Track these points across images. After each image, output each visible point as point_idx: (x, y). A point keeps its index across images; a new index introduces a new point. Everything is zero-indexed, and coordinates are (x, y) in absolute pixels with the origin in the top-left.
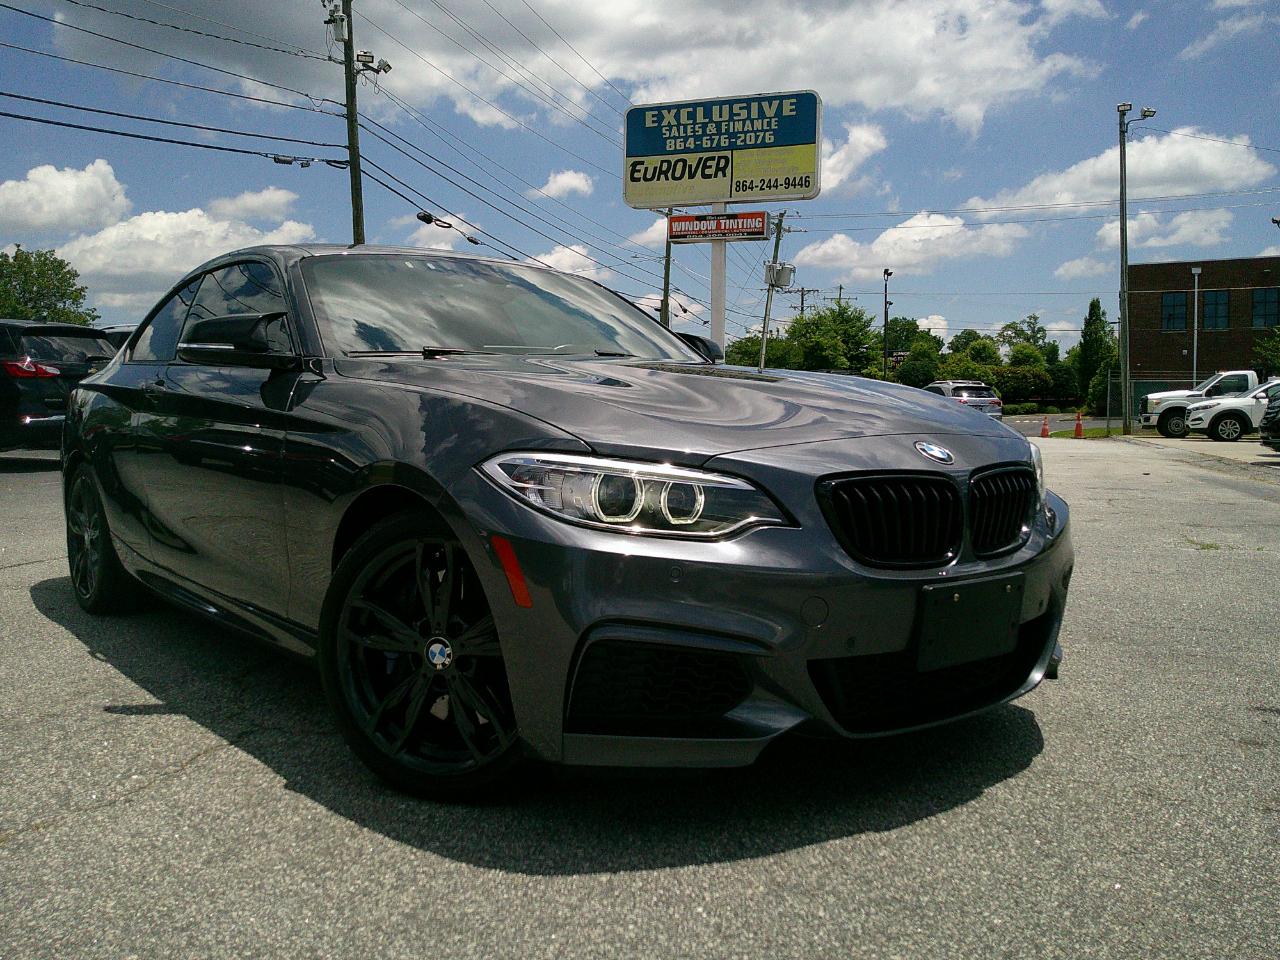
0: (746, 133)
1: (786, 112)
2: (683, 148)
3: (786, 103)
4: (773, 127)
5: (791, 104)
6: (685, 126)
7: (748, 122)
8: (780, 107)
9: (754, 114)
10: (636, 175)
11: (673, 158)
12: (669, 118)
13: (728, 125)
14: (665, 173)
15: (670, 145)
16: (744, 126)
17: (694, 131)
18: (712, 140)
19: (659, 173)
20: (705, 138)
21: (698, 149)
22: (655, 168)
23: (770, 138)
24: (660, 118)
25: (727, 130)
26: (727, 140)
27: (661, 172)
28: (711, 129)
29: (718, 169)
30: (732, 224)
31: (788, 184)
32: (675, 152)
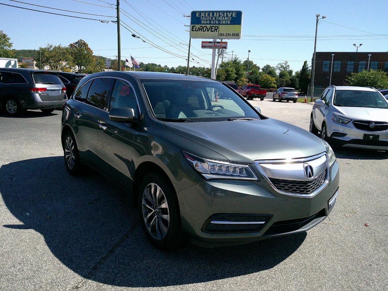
0: (223, 20)
1: (234, 16)
2: (206, 23)
3: (234, 13)
4: (230, 19)
5: (235, 14)
6: (207, 17)
7: (224, 18)
8: (232, 14)
9: (225, 16)
10: (193, 29)
11: (203, 26)
12: (203, 14)
13: (218, 18)
15: (203, 22)
16: (222, 18)
17: (209, 19)
18: (214, 22)
19: (199, 29)
20: (212, 21)
21: (210, 24)
22: (198, 28)
23: (229, 22)
24: (200, 14)
25: (218, 19)
26: (218, 22)
27: (200, 29)
28: (214, 19)
29: (215, 29)
30: (218, 44)
31: (233, 35)
32: (204, 24)
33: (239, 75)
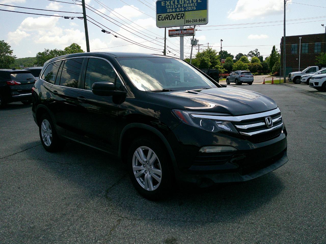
0: (188, 7)
1: (199, 1)
2: (172, 11)
4: (196, 5)
6: (172, 5)
7: (189, 4)
9: (191, 2)
10: (160, 19)
11: (169, 14)
12: (168, 3)
13: (184, 5)
14: (167, 18)
15: (168, 11)
17: (175, 7)
18: (179, 9)
19: (166, 18)
20: (177, 9)
21: (176, 11)
22: (165, 17)
23: (195, 8)
24: (166, 3)
25: (183, 6)
26: (183, 9)
28: (179, 6)
29: (181, 17)
30: (185, 32)
31: (200, 21)
32: (170, 12)
33: (214, 63)
